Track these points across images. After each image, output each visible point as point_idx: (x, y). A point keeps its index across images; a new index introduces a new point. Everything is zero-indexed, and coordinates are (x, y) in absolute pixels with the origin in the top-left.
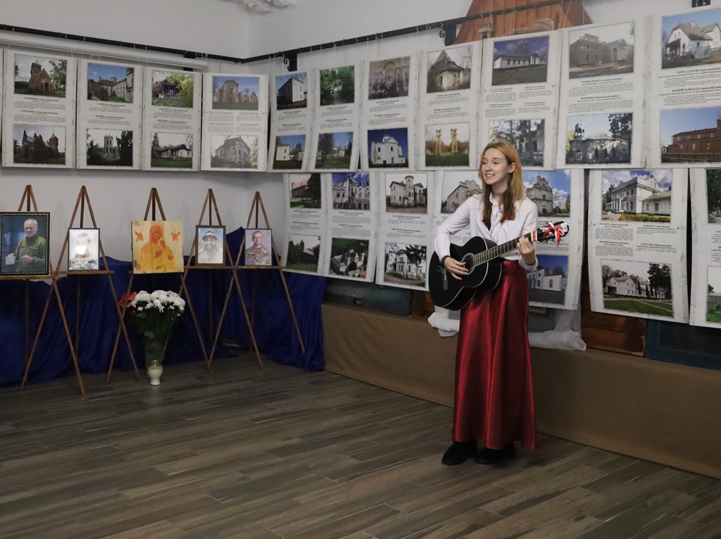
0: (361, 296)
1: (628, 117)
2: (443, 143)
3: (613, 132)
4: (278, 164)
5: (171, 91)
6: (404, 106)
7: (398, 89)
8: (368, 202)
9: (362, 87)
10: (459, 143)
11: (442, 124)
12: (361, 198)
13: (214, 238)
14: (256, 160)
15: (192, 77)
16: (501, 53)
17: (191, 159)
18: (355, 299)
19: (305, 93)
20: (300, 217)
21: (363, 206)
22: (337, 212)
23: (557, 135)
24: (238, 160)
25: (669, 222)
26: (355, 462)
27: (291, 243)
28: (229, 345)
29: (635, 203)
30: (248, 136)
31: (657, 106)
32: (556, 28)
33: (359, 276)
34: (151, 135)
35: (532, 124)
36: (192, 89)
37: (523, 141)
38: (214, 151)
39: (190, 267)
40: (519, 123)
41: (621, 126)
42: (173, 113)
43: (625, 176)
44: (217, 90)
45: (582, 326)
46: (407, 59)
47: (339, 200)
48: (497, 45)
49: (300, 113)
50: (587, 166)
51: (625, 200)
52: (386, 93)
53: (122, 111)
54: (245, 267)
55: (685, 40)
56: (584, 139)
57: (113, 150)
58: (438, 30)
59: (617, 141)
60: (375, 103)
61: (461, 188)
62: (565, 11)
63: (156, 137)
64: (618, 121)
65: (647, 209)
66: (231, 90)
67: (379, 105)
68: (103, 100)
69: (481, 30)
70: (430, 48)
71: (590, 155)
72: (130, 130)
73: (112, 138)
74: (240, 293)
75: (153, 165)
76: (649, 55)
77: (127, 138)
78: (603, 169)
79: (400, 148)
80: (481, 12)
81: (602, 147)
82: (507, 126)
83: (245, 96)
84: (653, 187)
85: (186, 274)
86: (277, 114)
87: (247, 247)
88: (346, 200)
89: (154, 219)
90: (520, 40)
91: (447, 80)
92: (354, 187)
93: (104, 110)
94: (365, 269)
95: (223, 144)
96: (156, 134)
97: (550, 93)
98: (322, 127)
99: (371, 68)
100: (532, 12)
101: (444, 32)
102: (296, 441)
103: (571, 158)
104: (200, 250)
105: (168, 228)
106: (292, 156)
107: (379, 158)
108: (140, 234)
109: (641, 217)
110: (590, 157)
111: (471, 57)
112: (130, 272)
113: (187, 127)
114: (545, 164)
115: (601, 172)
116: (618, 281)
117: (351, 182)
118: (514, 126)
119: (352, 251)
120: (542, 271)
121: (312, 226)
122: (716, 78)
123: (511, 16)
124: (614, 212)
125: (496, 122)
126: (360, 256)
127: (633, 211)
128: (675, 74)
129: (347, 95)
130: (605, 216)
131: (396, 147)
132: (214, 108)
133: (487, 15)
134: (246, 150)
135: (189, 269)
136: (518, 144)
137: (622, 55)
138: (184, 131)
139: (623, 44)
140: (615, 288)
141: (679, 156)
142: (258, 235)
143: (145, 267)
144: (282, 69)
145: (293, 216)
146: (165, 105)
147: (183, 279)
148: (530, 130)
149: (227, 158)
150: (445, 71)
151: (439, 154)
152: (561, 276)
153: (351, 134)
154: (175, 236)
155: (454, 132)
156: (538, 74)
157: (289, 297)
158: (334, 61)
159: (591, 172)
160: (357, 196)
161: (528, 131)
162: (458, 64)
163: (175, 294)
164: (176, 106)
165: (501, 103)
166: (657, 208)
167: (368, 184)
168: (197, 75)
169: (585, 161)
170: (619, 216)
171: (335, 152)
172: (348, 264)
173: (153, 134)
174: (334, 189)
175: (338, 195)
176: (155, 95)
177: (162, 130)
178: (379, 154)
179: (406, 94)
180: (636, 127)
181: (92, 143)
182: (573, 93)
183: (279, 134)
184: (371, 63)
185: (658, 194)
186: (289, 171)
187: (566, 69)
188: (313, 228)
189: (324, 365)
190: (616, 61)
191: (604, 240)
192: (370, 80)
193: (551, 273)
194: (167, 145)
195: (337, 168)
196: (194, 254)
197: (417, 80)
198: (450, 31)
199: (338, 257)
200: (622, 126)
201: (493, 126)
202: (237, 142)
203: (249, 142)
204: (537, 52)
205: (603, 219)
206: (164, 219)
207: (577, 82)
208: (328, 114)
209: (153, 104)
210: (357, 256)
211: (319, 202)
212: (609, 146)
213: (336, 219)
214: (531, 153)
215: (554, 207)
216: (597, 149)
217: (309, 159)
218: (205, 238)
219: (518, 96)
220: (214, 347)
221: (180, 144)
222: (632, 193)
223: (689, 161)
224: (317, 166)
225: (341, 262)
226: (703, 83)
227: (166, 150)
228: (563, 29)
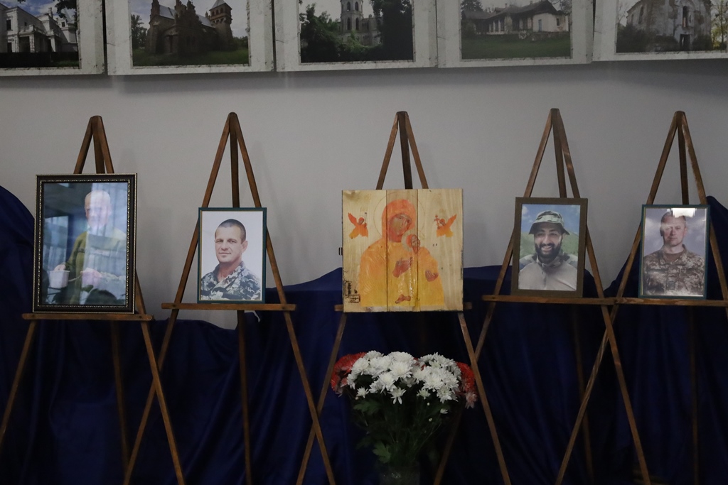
14: (724, 30)
17: (566, 36)
24: (680, 31)
38: (624, 11)
57: (364, 25)
75: (466, 55)
104: (525, 257)
134: (701, 7)
142: (673, 220)
143: (370, 296)
149: (654, 27)
181: (310, 12)
194: (502, 6)
218: (536, 230)
227: (500, 16)
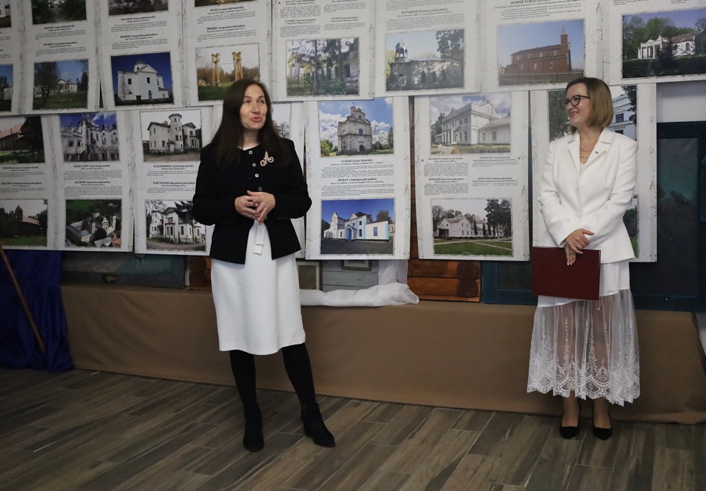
0: (113, 270)
1: (459, 34)
2: (222, 71)
3: (442, 51)
6: (163, 23)
8: (117, 150)
10: (244, 70)
11: (220, 46)
12: (106, 146)
18: (104, 276)
19: (8, 7)
20: (13, 175)
21: (109, 156)
22: (71, 166)
23: (374, 57)
25: (509, 152)
29: (470, 133)
31: (494, 20)
33: (111, 245)
35: (343, 44)
37: (332, 65)
40: (326, 43)
41: (452, 45)
45: (408, 276)
47: (72, 150)
49: (1, 35)
50: (412, 93)
51: (458, 130)
52: (135, 7)
56: (407, 61)
59: (446, 63)
60: (118, 20)
64: (447, 39)
65: (484, 139)
67: (125, 22)
71: (416, 80)
78: (431, 96)
79: (161, 79)
81: (429, 69)
82: (310, 47)
84: (489, 114)
88: (82, 149)
92: (94, 133)
94: (119, 236)
98: (38, 54)
103: (392, 84)
107: (130, 93)
109: (477, 148)
110: (416, 82)
114: (361, 92)
115: (428, 99)
116: (451, 222)
117: (89, 125)
118: (320, 47)
119: (97, 215)
120: (364, 219)
121: (32, 186)
124: (445, 144)
125: (295, 42)
126: (110, 220)
127: (468, 143)
129: (75, 11)
130: (435, 150)
131: (154, 78)
136: (325, 69)
140: (447, 230)
141: (518, 77)
148: (340, 50)
151: (217, 84)
152: (387, 222)
153: (85, 62)
155: (237, 57)
159: (415, 100)
160: (99, 144)
161: (337, 53)
165: (301, 18)
166: (494, 138)
167: (115, 127)
169: (409, 87)
170: (451, 148)
171: (61, 86)
172: (93, 232)
174: (64, 137)
175: (71, 144)
178: (130, 87)
179: (165, 8)
180: (470, 45)
182: (391, 6)
185: (496, 122)
191: (435, 177)
193: (374, 220)
195: (67, 108)
199: (77, 224)
201: (291, 46)
205: (433, 153)
208: (46, 35)
210: (105, 220)
211: (42, 155)
212: (437, 68)
213: (69, 176)
214: (342, 80)
215: (374, 143)
216: (423, 72)
217: (22, 97)
222: (466, 121)
223: (531, 83)
224: (36, 107)
225: (83, 229)
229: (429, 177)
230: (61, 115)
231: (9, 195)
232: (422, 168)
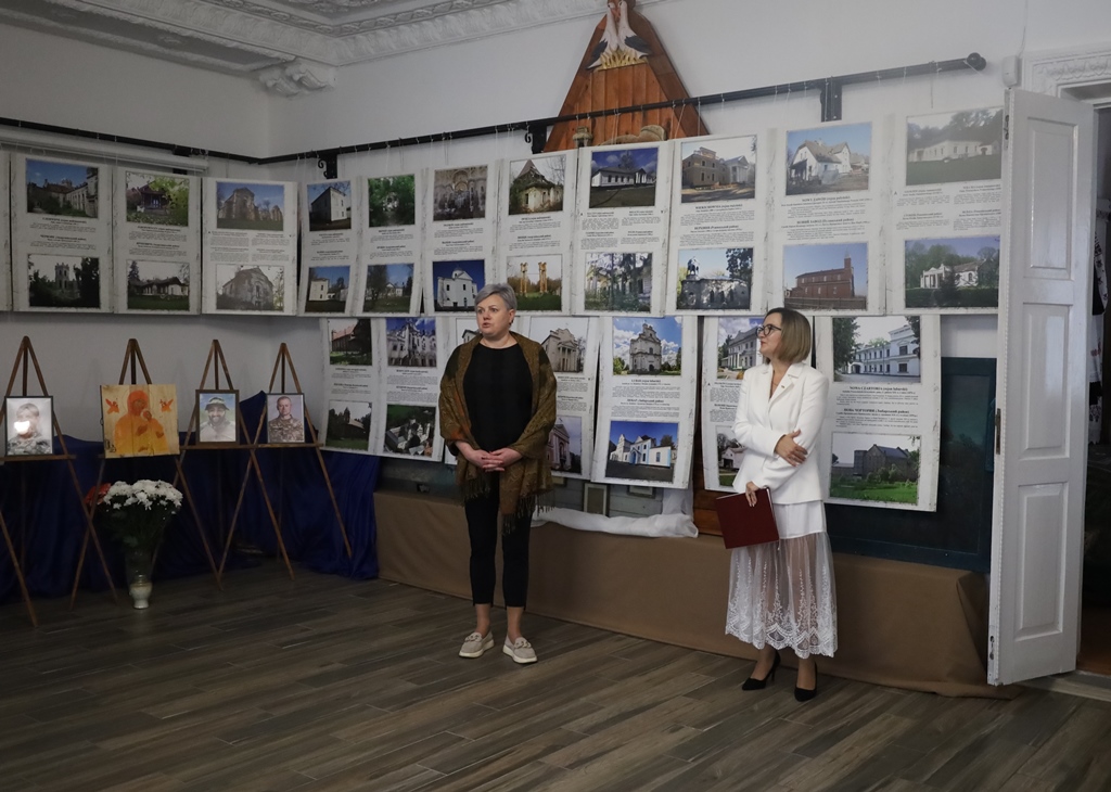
0: (426, 480)
1: (748, 253)
2: (529, 281)
3: (732, 271)
4: (312, 306)
5: (156, 202)
6: (480, 230)
7: (471, 207)
8: (435, 357)
9: (425, 205)
10: (548, 280)
11: (528, 256)
12: (425, 352)
13: (223, 407)
14: (281, 300)
15: (186, 182)
16: (601, 167)
17: (187, 298)
18: (418, 485)
19: (349, 209)
20: (345, 376)
21: (427, 362)
22: (393, 370)
23: (667, 273)
24: (255, 299)
26: (412, 686)
27: (332, 413)
28: (248, 551)
30: (270, 266)
31: (781, 239)
32: (667, 138)
33: (423, 454)
34: (128, 264)
35: (637, 259)
36: (187, 199)
37: (626, 280)
38: (220, 286)
39: (188, 448)
40: (622, 257)
42: (158, 233)
43: (745, 325)
44: (223, 202)
45: (694, 508)
46: (483, 169)
47: (396, 355)
48: (595, 156)
49: (341, 237)
50: (701, 312)
51: (744, 354)
52: (457, 213)
53: (81, 230)
54: (266, 446)
55: (812, 161)
56: (697, 279)
57: (70, 285)
58: (524, 132)
59: (735, 282)
60: (442, 225)
61: (551, 339)
62: (677, 116)
63: (134, 266)
64: (737, 258)
66: (245, 202)
67: (447, 228)
68: (51, 213)
69: (576, 136)
70: (513, 154)
71: (705, 299)
72: (95, 256)
73: (67, 267)
74: (261, 480)
75: (130, 306)
76: (771, 179)
77: (90, 269)
78: (719, 317)
79: (475, 287)
80: (577, 111)
81: (718, 289)
83: (264, 210)
85: (183, 456)
86: (309, 236)
87: (270, 419)
88: (405, 353)
89: (134, 382)
90: (624, 151)
91: (534, 198)
92: (416, 337)
93: (54, 228)
94: (431, 445)
95: (233, 276)
96: (134, 263)
97: (658, 220)
98: (372, 256)
99: (437, 180)
100: (639, 116)
101: (531, 135)
102: (337, 666)
103: (682, 303)
104: (203, 424)
105: (155, 394)
106: (332, 295)
107: (448, 300)
108: (114, 403)
110: (705, 301)
111: (563, 170)
112: (100, 456)
113: (180, 253)
114: (652, 309)
115: (717, 319)
116: (736, 453)
117: (411, 330)
118: (616, 261)
119: (414, 421)
120: (648, 442)
121: (360, 388)
122: (844, 209)
123: (614, 119)
124: (731, 369)
125: (594, 255)
126: (424, 428)
128: (801, 202)
129: (406, 215)
130: (721, 374)
131: (469, 285)
132: (219, 226)
133: (583, 116)
134: (267, 286)
135: (187, 451)
136: (620, 284)
137: (741, 176)
138: (175, 258)
139: (743, 162)
140: (732, 461)
141: (803, 301)
142: (285, 402)
143: (124, 447)
144: (316, 175)
145: (334, 376)
146: (147, 221)
147: (179, 464)
148: (634, 265)
149: (239, 296)
150: (531, 187)
151: (524, 294)
152: (670, 448)
153: (411, 266)
154: (165, 406)
155: (543, 270)
156: (643, 196)
157: (329, 484)
158: (388, 166)
159: (705, 320)
160: (419, 349)
161: (632, 267)
162: (547, 178)
163: (168, 485)
164: (163, 223)
165: (600, 230)
167: (434, 333)
168: (193, 180)
169: (699, 306)
170: (737, 374)
171: (389, 289)
172: (409, 439)
173: (131, 263)
174: (389, 340)
175: (395, 348)
176: (131, 207)
177: (142, 257)
178: (448, 294)
179: (482, 215)
180: (757, 264)
181: (36, 275)
182: (685, 221)
183: (314, 264)
184: (437, 172)
186: (328, 315)
187: (678, 191)
188: (361, 392)
189: (377, 570)
190: (735, 183)
191: (720, 403)
192: (436, 195)
193: (658, 444)
194: (151, 279)
195: (393, 312)
196: (194, 430)
197: (496, 198)
198: (540, 134)
199: (395, 430)
200: (741, 264)
201: (590, 260)
202: (254, 275)
203: (271, 274)
204: (644, 168)
205: (719, 377)
206: (149, 382)
207: (691, 208)
208: (380, 238)
209: (128, 220)
210: (420, 428)
211: (370, 357)
212: (726, 288)
213: (392, 380)
214: (636, 296)
215: (663, 363)
216: (712, 291)
217: (355, 299)
218: (209, 407)
219: (620, 224)
220: (225, 554)
221: (170, 277)
222: (752, 346)
223: (815, 308)
224: (366, 309)
225: (400, 435)
226: (830, 214)
227: (150, 284)
228: (675, 140)
229: (715, 402)
230: (388, 319)
231: (339, 396)
232: (709, 393)
